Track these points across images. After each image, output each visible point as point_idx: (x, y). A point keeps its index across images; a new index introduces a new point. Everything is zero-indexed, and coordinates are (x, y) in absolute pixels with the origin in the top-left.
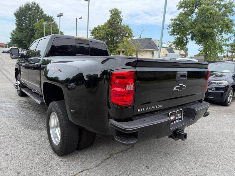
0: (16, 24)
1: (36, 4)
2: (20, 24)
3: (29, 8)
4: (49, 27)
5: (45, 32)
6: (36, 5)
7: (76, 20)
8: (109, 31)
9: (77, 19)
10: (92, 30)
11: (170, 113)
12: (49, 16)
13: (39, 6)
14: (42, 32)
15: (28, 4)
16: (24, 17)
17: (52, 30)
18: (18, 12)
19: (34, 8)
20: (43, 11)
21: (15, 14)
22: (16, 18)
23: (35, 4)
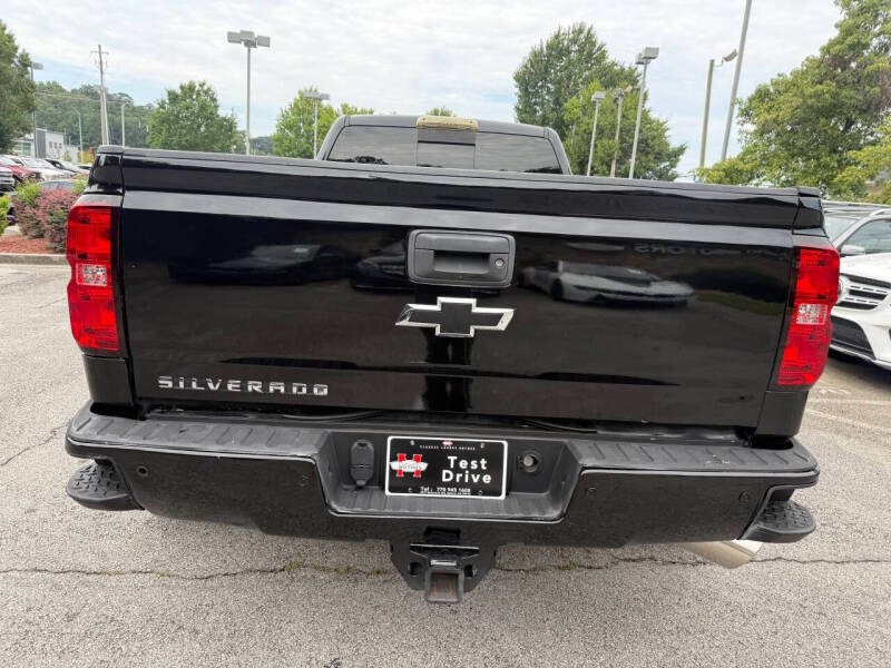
0: (517, 109)
1: (586, 31)
2: (528, 109)
3: (561, 50)
4: (615, 107)
5: (598, 126)
6: (582, 36)
7: (708, 68)
8: (817, 95)
9: (712, 62)
10: (745, 99)
11: (393, 441)
12: (623, 69)
13: (593, 36)
14: (586, 127)
15: (557, 37)
16: (540, 84)
17: (623, 116)
18: (526, 67)
19: (575, 48)
20: (604, 53)
21: (517, 78)
22: (517, 90)
23: (581, 31)
